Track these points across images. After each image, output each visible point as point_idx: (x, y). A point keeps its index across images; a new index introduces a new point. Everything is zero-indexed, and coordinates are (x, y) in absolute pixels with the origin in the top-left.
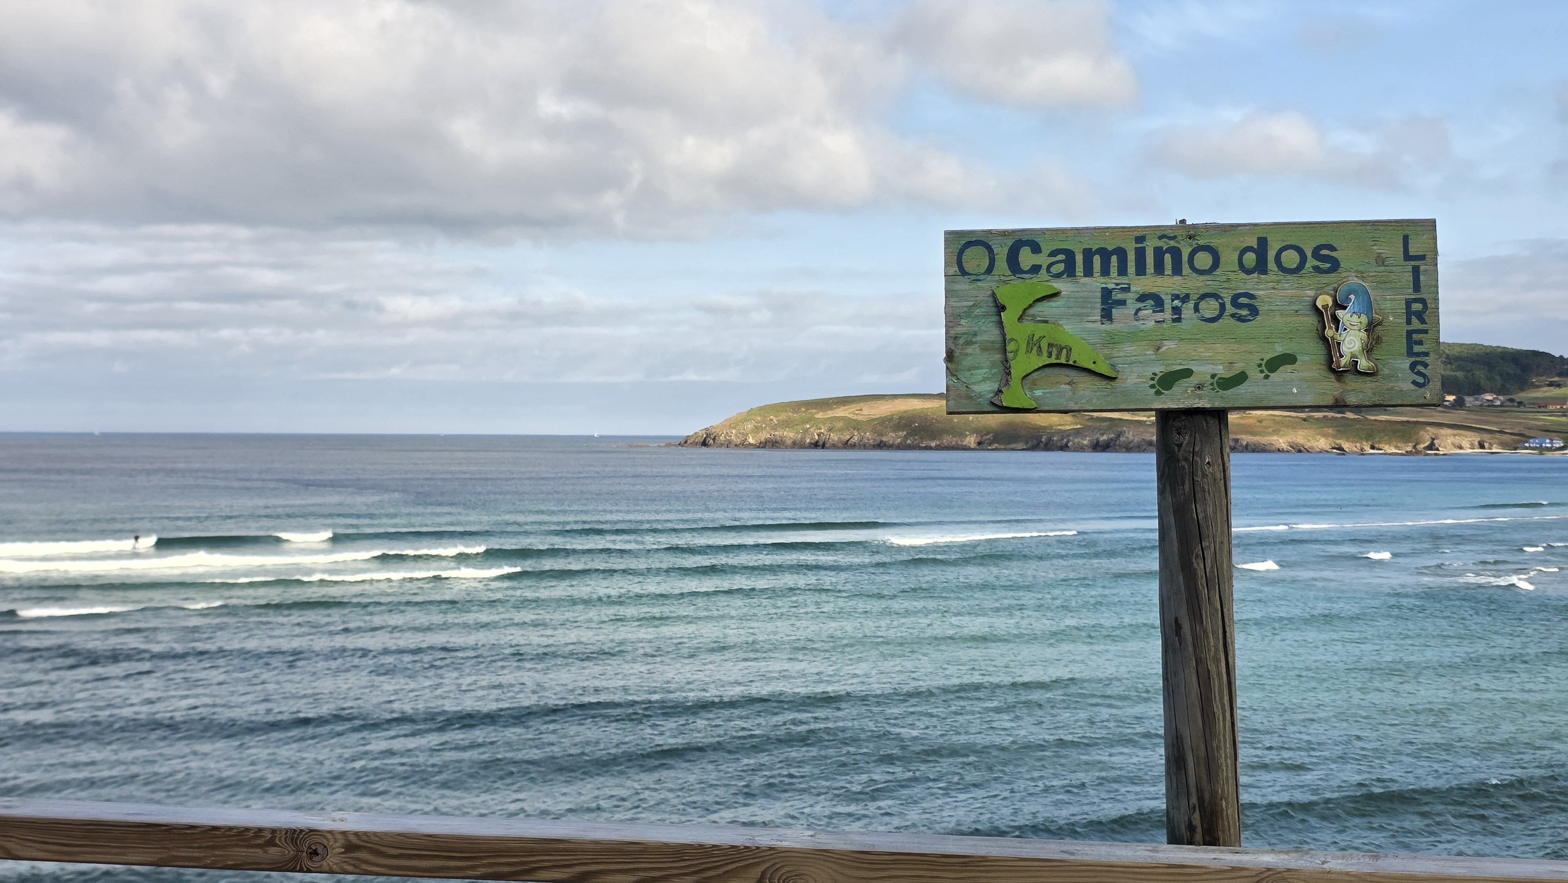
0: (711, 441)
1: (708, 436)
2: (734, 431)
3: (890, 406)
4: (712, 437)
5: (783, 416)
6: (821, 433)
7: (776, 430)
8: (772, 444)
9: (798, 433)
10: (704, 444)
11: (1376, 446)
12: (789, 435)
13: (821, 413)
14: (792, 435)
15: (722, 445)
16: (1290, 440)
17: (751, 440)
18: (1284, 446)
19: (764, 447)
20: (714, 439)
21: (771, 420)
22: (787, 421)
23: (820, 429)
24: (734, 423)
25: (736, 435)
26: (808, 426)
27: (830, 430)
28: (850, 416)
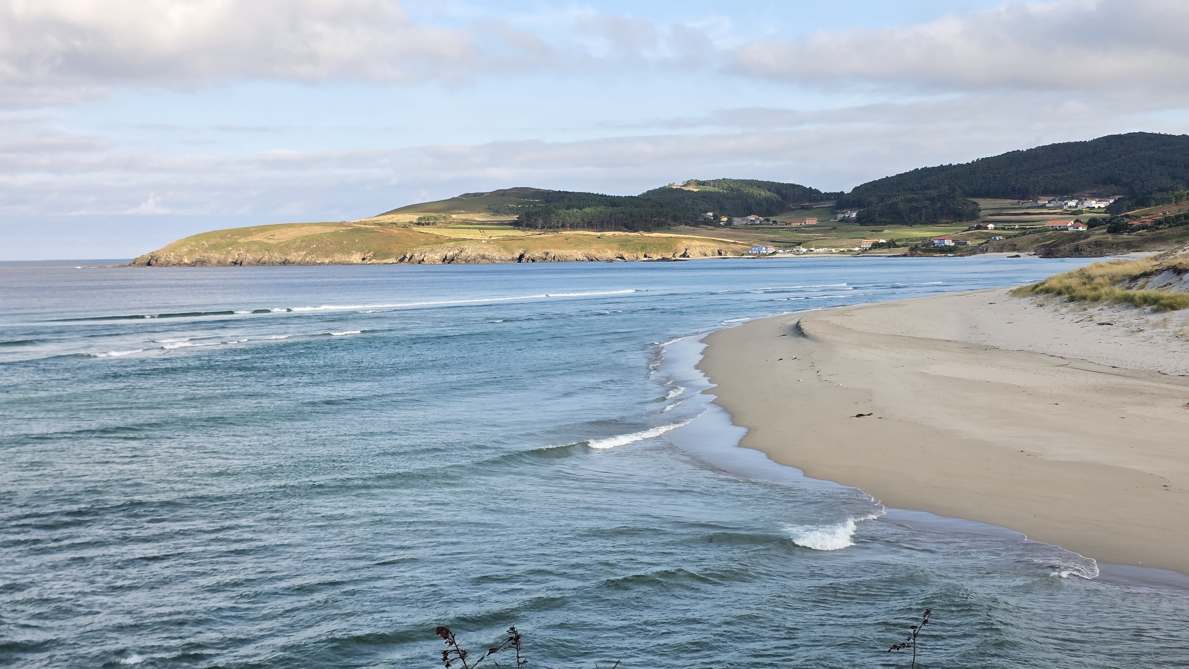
0: (154, 262)
1: (152, 258)
2: (172, 254)
3: (297, 232)
4: (155, 258)
5: (213, 241)
6: (241, 254)
7: (206, 252)
8: (202, 263)
9: (222, 254)
10: (149, 264)
11: (648, 255)
12: (215, 256)
13: (243, 239)
14: (217, 256)
15: (162, 265)
16: (586, 252)
17: (186, 261)
18: (581, 257)
19: (194, 266)
20: (156, 260)
21: (203, 244)
22: (215, 245)
23: (240, 250)
24: (172, 248)
25: (174, 257)
26: (230, 249)
27: (247, 251)
28: (264, 240)
